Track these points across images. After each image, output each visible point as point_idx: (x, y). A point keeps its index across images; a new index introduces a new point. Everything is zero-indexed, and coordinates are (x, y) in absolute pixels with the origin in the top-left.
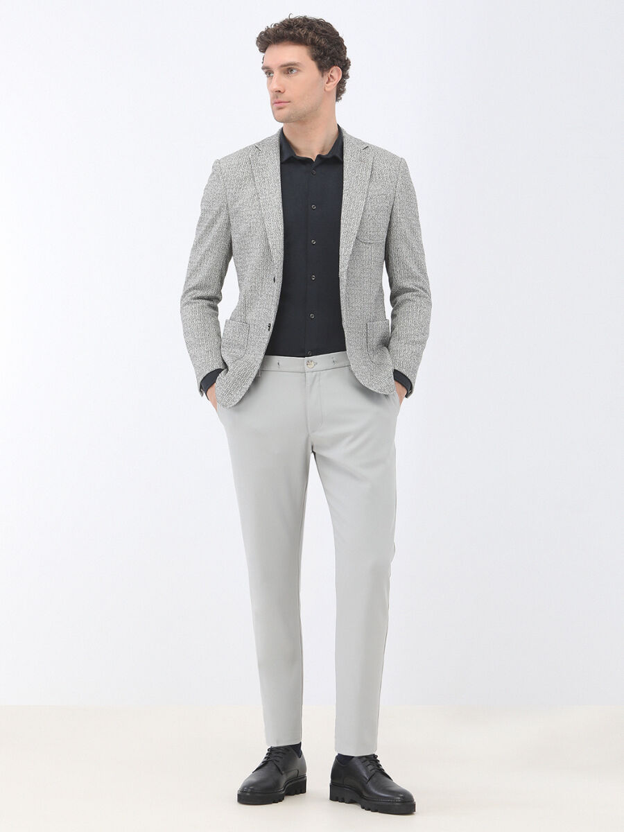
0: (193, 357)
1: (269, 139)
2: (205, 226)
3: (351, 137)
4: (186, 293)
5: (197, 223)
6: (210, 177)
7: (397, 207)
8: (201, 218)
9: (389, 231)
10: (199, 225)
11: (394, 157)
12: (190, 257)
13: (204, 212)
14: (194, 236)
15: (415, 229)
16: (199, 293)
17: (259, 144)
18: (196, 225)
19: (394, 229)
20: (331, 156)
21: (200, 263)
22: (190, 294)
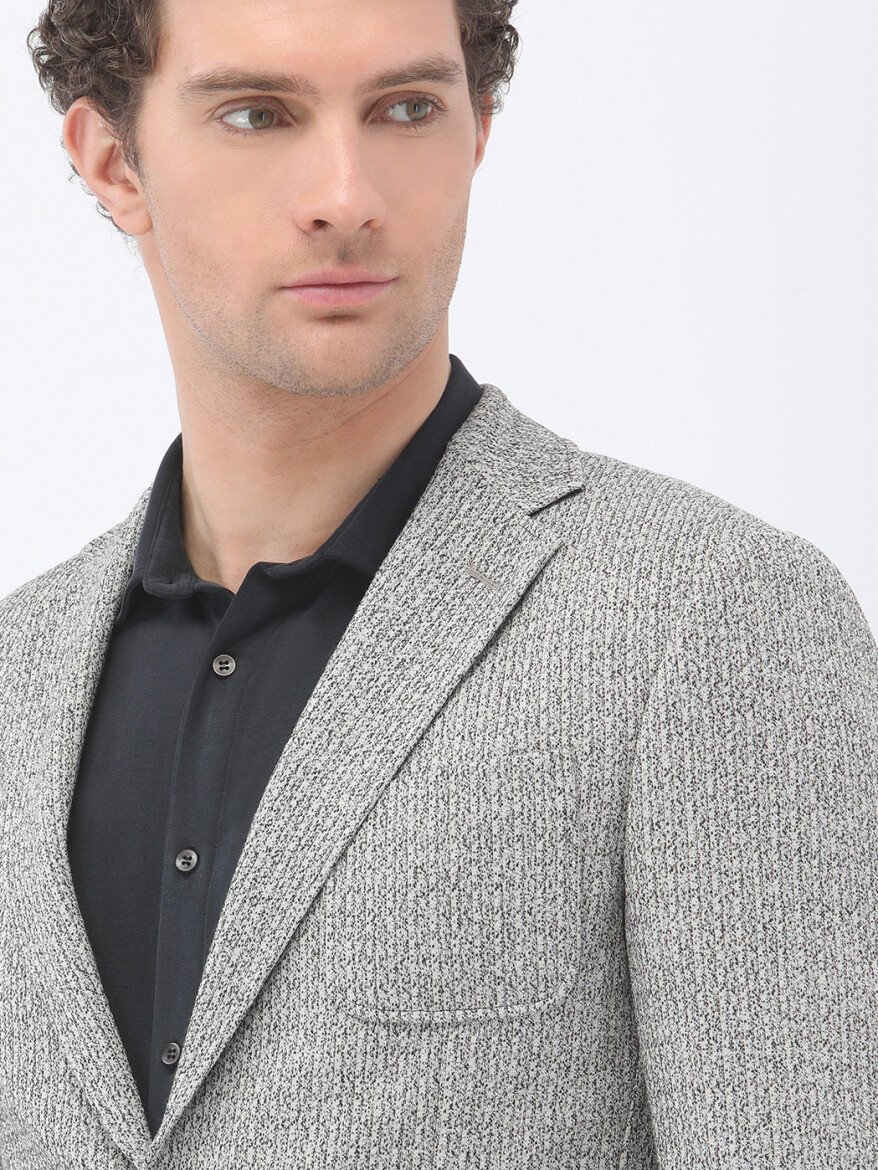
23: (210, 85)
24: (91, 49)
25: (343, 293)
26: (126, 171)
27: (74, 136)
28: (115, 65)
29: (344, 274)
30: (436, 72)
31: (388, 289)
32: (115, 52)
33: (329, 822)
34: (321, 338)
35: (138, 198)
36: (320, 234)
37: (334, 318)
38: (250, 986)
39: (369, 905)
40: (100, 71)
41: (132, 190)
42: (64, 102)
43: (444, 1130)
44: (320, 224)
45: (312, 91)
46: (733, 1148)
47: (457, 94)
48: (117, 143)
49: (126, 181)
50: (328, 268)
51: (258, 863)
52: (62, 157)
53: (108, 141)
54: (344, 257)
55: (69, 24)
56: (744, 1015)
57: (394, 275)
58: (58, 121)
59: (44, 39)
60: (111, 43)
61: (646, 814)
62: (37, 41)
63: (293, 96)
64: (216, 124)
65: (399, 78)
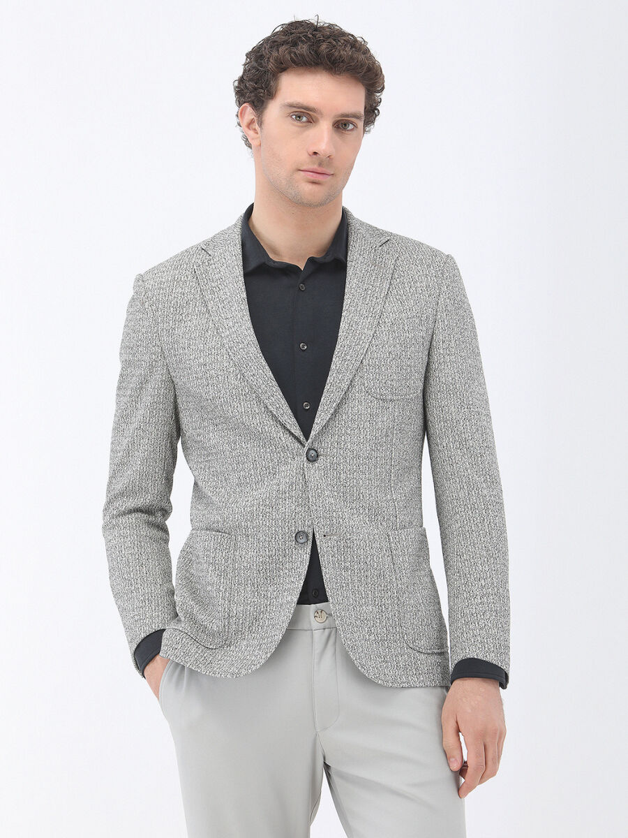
0: (122, 610)
1: (223, 233)
2: (130, 389)
3: (362, 224)
4: (109, 502)
5: (116, 385)
6: (131, 305)
7: (439, 337)
8: (121, 375)
9: (426, 378)
10: (119, 388)
11: (435, 253)
12: (112, 443)
13: (127, 364)
14: (114, 407)
15: (474, 372)
16: (131, 503)
17: (207, 244)
18: (116, 389)
19: (435, 374)
20: (329, 259)
21: (128, 453)
22: (116, 504)
23: (291, 106)
24: (255, 89)
25: (318, 175)
26: (257, 126)
27: (240, 115)
28: (262, 94)
29: (320, 170)
30: (356, 116)
31: (329, 178)
32: (263, 91)
33: (363, 338)
34: (308, 188)
35: (258, 136)
36: (315, 156)
37: (314, 183)
38: (345, 386)
39: (377, 363)
40: (256, 96)
41: (257, 133)
42: (240, 104)
43: (395, 432)
44: (315, 153)
45: (321, 114)
46: (470, 438)
47: (360, 124)
48: (255, 118)
49: (255, 130)
50: (315, 167)
51: (345, 349)
52: (235, 120)
53: (253, 117)
54: (320, 165)
55: (251, 80)
56: (470, 399)
57: (332, 173)
58: (235, 109)
59: (239, 83)
60: (262, 88)
61: (441, 338)
62: (236, 84)
63: (315, 114)
64: (289, 118)
65: (347, 116)
